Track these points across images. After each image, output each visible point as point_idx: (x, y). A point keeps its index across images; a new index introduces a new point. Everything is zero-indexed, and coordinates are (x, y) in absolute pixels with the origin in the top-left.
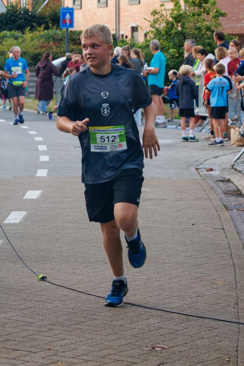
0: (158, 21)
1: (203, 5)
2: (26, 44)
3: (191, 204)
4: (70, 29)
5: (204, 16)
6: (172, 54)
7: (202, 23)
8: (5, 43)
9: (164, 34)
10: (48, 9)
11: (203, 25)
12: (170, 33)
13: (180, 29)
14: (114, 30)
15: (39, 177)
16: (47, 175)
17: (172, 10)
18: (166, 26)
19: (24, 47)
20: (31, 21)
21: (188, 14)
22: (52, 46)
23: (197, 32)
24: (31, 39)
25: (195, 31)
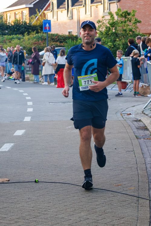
0: (101, 26)
1: (127, 16)
2: (25, 42)
3: (115, 136)
4: (49, 33)
5: (128, 23)
6: (110, 45)
8: (12, 42)
9: (105, 34)
10: (38, 22)
11: (128, 28)
12: (108, 34)
13: (114, 31)
14: (76, 33)
15: (26, 121)
16: (30, 120)
17: (109, 20)
18: (105, 30)
19: (24, 44)
20: (28, 29)
21: (119, 22)
22: (41, 43)
23: (124, 32)
24: (28, 39)
25: (123, 32)
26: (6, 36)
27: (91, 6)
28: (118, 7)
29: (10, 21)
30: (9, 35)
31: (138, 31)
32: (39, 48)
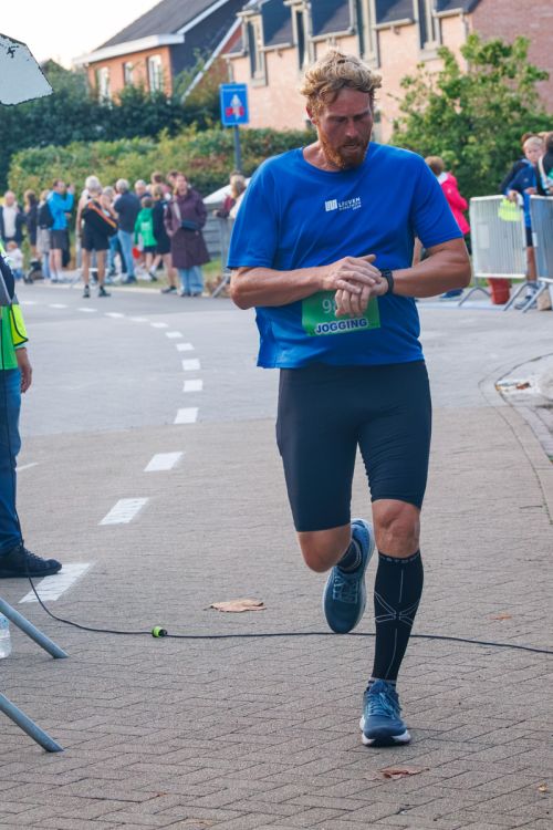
0: (415, 97)
1: (501, 59)
2: (163, 162)
3: (482, 460)
4: (242, 126)
5: (504, 82)
6: (447, 159)
7: (502, 96)
8: (121, 163)
9: (429, 122)
10: (204, 90)
11: (505, 98)
12: (439, 120)
13: (458, 110)
15: (182, 425)
16: (197, 419)
17: (441, 73)
18: (431, 107)
19: (159, 168)
20: (172, 116)
21: (474, 80)
22: (215, 161)
23: (493, 114)
24: (173, 152)
25: (488, 114)
26: (98, 145)
27: (378, 31)
28: (467, 29)
29: (109, 91)
30: (107, 140)
31: (539, 107)
32: (212, 178)
